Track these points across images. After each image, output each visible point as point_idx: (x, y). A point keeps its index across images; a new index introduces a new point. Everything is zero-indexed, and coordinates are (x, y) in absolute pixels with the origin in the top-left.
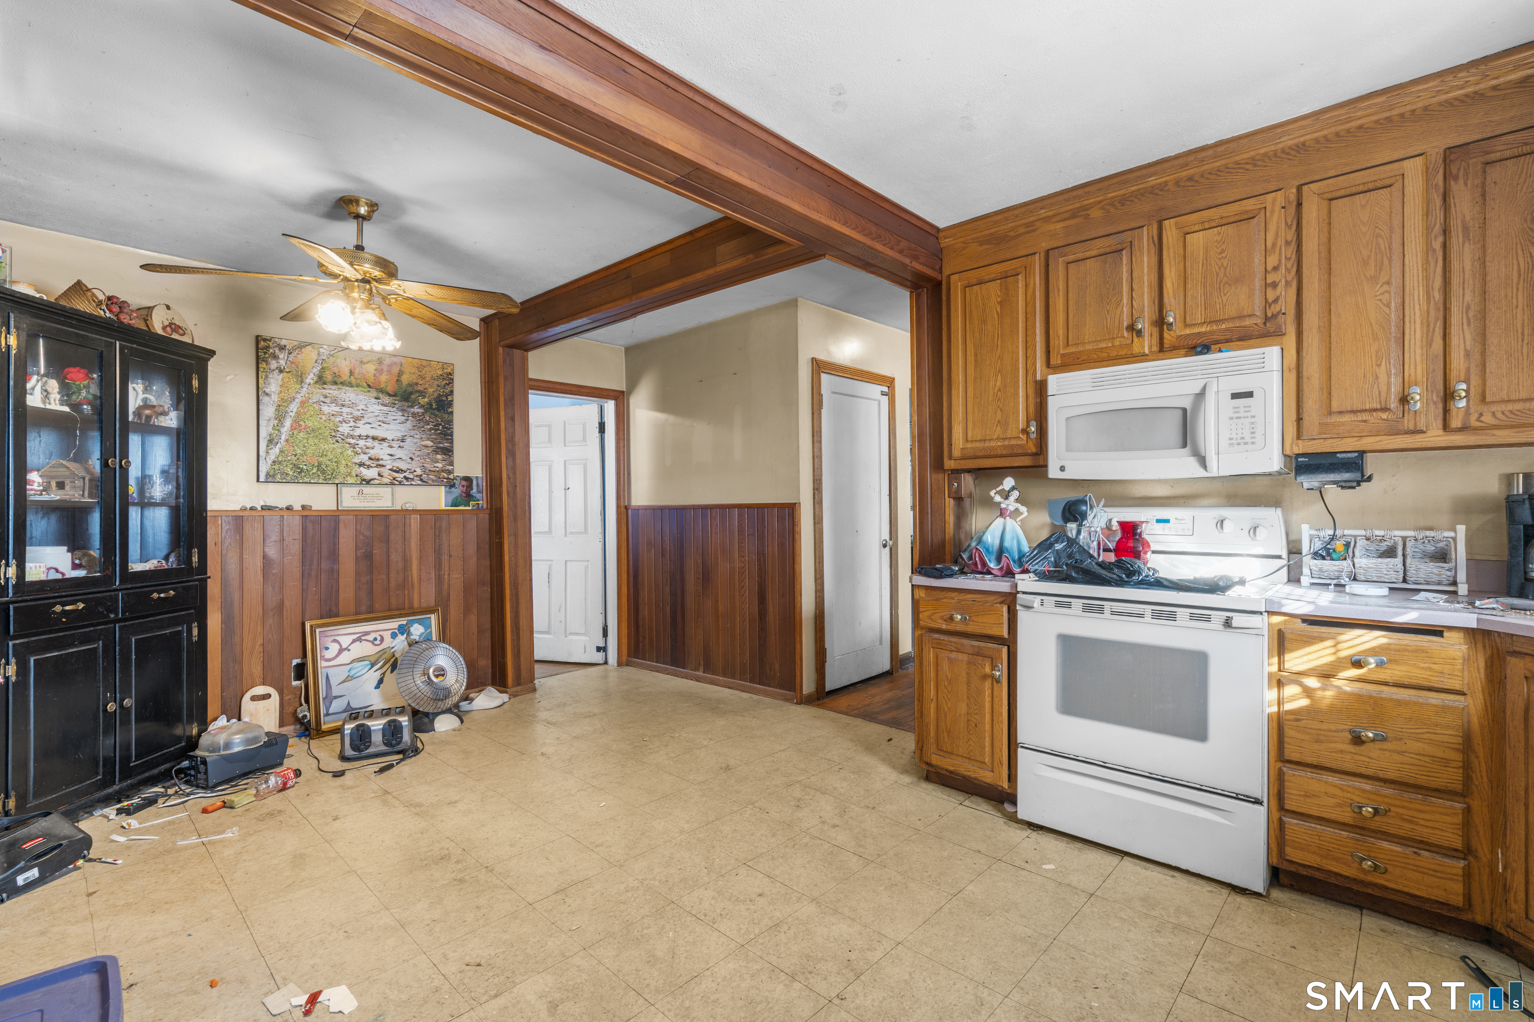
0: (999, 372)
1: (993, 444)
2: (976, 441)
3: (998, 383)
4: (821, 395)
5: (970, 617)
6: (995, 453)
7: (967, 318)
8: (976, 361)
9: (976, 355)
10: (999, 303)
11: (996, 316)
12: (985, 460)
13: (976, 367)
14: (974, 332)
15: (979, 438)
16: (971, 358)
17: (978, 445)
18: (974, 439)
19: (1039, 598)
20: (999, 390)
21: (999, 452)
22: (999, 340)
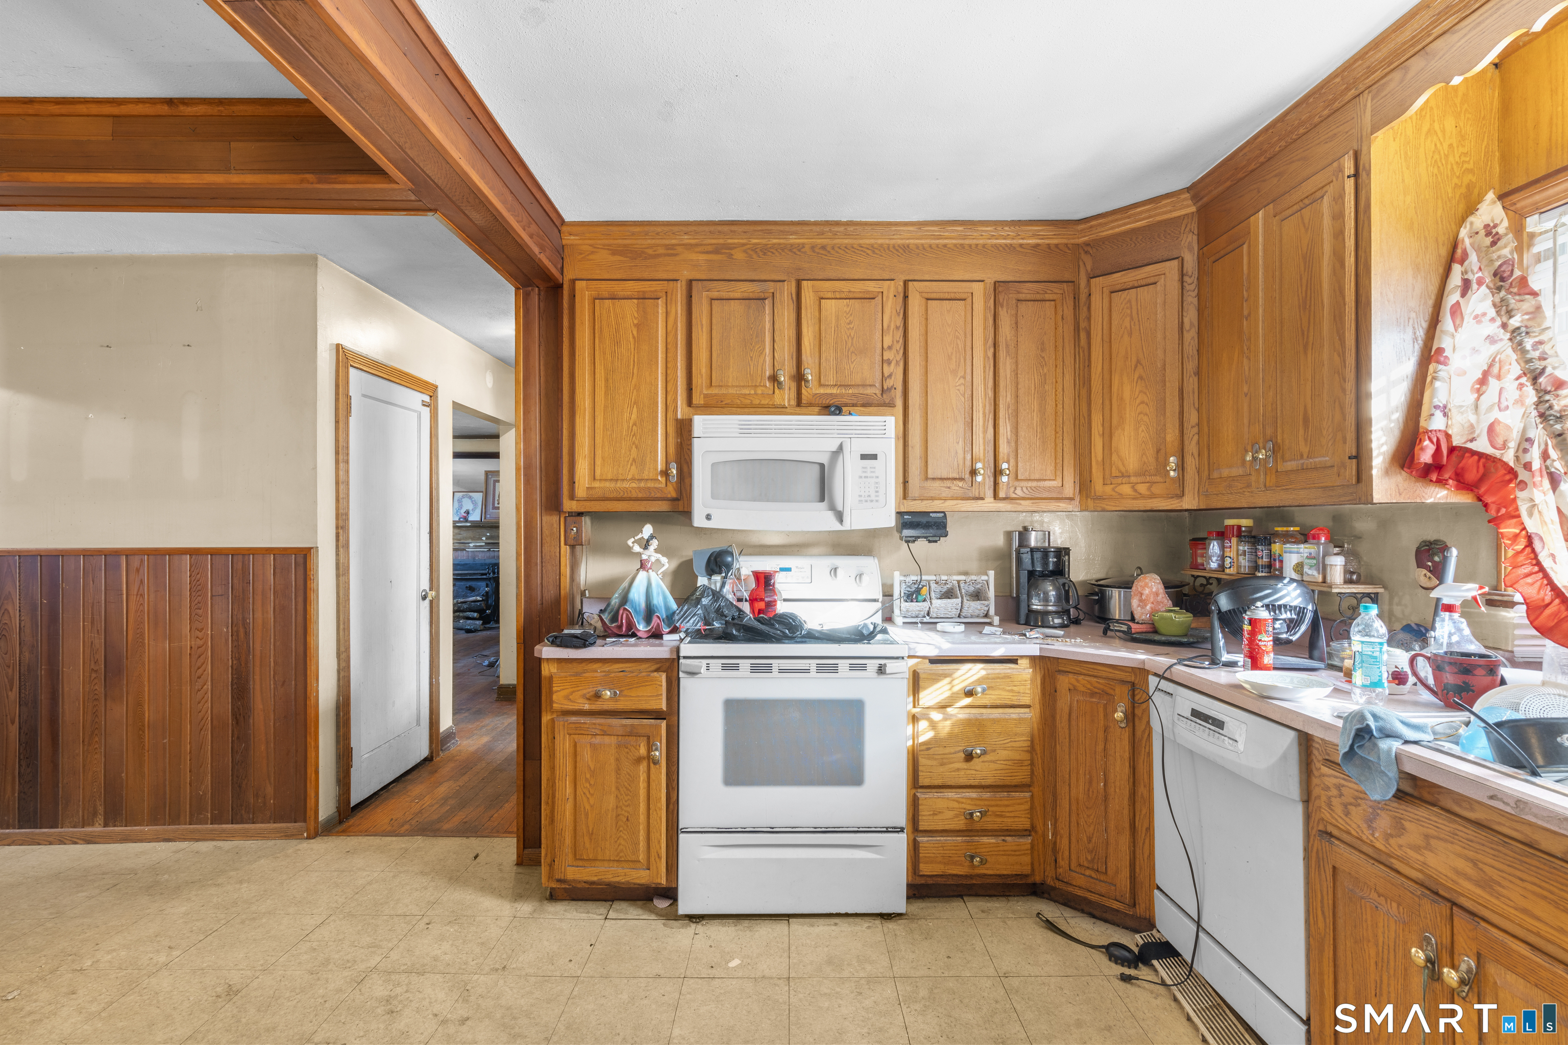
0: (635, 403)
1: (626, 485)
2: (606, 480)
3: (634, 416)
4: (349, 398)
5: (621, 692)
6: (630, 495)
7: (597, 335)
8: (606, 387)
9: (607, 380)
10: (635, 325)
11: (631, 339)
12: (616, 502)
13: (606, 394)
14: (604, 353)
15: (609, 477)
16: (600, 383)
17: (611, 485)
18: (604, 477)
19: (705, 662)
20: (635, 424)
21: (634, 495)
22: (636, 368)
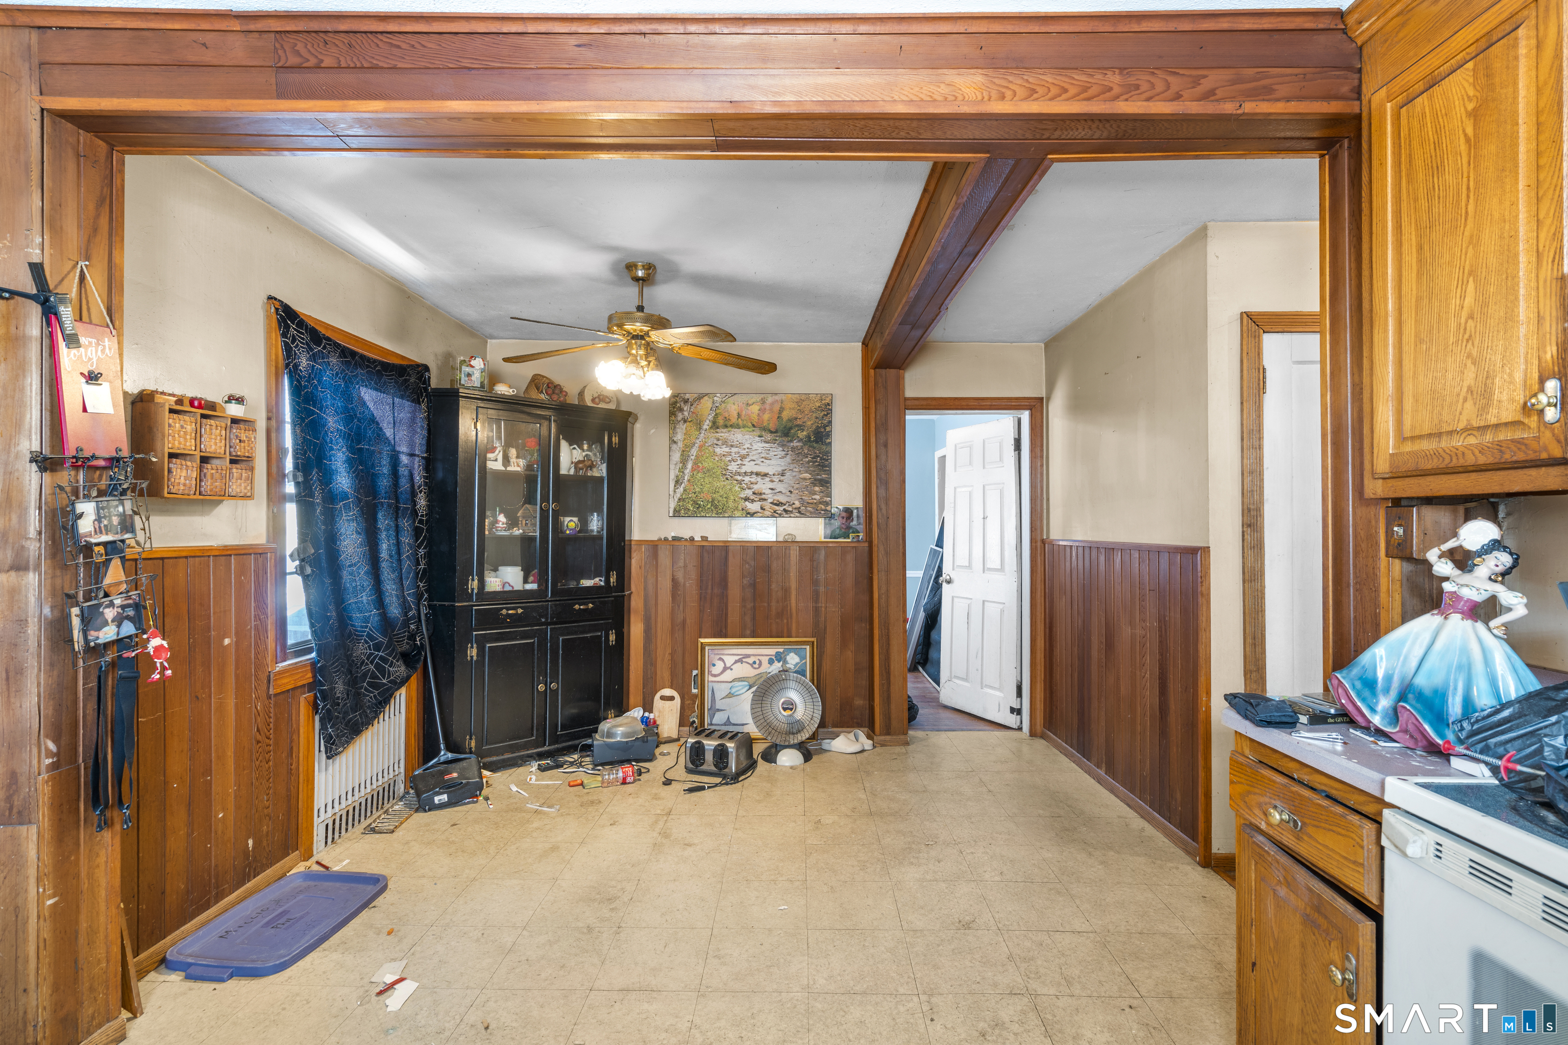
0: (1470, 274)
1: (1457, 442)
2: (1420, 437)
3: (1469, 300)
5: (1304, 824)
6: (1462, 462)
7: (1403, 174)
8: (1419, 261)
9: (1420, 248)
10: (1469, 114)
11: (1463, 147)
12: (1444, 478)
13: (1419, 275)
14: (1416, 200)
15: (1426, 431)
16: (1410, 258)
17: (1426, 445)
18: (1417, 433)
19: (1432, 836)
20: (1471, 317)
21: (1470, 460)
22: (1471, 201)
